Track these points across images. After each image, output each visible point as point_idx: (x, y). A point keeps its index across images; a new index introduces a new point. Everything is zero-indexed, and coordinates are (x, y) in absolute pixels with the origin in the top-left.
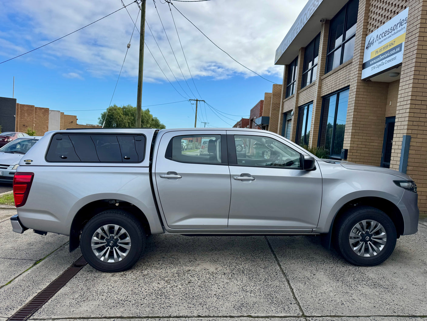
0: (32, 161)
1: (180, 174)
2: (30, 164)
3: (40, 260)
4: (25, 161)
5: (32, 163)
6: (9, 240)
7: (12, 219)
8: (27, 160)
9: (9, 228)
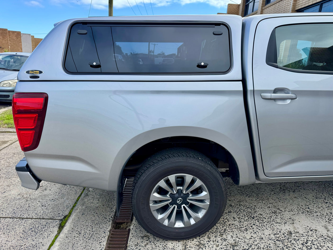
0: (41, 72)
1: (294, 92)
2: (38, 77)
3: (65, 217)
4: (28, 72)
5: (42, 77)
6: (13, 181)
7: (18, 169)
8: (32, 71)
9: (8, 161)
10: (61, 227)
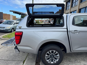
1: (79, 31)
2: (21, 28)
3: (24, 60)
7: (15, 49)
10: (24, 63)
